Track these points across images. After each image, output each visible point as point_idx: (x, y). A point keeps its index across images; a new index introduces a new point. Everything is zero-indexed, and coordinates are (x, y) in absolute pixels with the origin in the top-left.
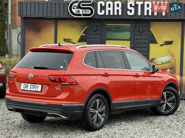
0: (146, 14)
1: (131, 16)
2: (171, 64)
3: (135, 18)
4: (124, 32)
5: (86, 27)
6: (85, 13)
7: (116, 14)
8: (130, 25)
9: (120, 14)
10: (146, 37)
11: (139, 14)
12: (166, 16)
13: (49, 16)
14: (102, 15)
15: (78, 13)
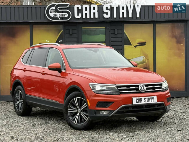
0: (121, 16)
1: (107, 18)
2: (145, 65)
3: (111, 20)
4: (99, 35)
5: (62, 31)
6: (62, 17)
7: (92, 17)
8: (105, 28)
9: (97, 16)
10: (120, 39)
11: (115, 16)
12: (140, 18)
13: (26, 20)
14: (78, 18)
15: (55, 17)
